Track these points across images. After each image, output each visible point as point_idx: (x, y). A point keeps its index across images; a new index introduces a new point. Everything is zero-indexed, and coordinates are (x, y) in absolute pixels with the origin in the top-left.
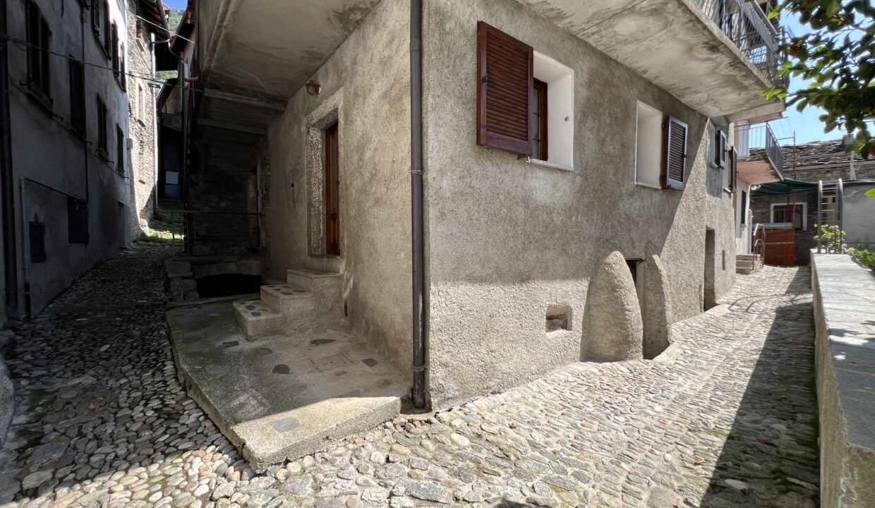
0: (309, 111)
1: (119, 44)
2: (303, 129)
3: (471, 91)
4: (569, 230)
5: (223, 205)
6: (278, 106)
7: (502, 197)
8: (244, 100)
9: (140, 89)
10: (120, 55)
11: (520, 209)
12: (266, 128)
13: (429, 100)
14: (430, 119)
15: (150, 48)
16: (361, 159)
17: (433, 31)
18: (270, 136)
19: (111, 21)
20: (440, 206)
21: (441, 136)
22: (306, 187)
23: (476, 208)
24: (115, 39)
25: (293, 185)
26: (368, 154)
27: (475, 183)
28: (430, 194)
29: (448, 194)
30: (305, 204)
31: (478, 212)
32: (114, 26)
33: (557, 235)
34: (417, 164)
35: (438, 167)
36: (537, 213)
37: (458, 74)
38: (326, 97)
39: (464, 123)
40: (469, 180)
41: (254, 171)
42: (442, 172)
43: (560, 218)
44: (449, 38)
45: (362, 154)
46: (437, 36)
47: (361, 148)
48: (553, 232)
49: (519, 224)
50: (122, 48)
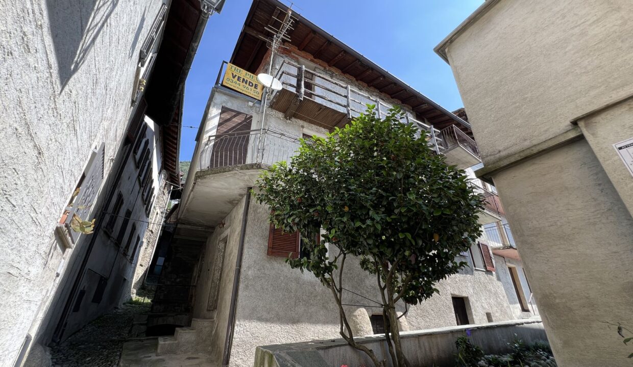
0: (220, 234)
1: (153, 195)
2: (218, 242)
3: (267, 233)
4: (328, 295)
5: (178, 280)
6: (210, 230)
7: (282, 278)
8: (195, 228)
9: (157, 214)
10: (152, 200)
11: (293, 284)
12: (207, 238)
13: (246, 239)
14: (246, 246)
15: (169, 193)
16: (229, 260)
17: (251, 214)
18: (207, 242)
19: (153, 187)
20: (246, 283)
21: (250, 253)
22: (213, 271)
23: (266, 283)
24: (152, 193)
25: (209, 270)
26: (231, 257)
27: (267, 272)
28: (242, 276)
29: (251, 277)
30: (211, 280)
31: (267, 285)
32: (153, 189)
33: (319, 298)
34: (238, 265)
35: (247, 265)
36: (305, 285)
37: (261, 228)
38: (226, 229)
39: (263, 246)
40: (263, 271)
41: (198, 260)
42: (249, 268)
43: (321, 289)
44: (259, 215)
45: (230, 257)
46: (253, 215)
47: (230, 254)
48: (316, 296)
49: (292, 291)
50: (154, 197)
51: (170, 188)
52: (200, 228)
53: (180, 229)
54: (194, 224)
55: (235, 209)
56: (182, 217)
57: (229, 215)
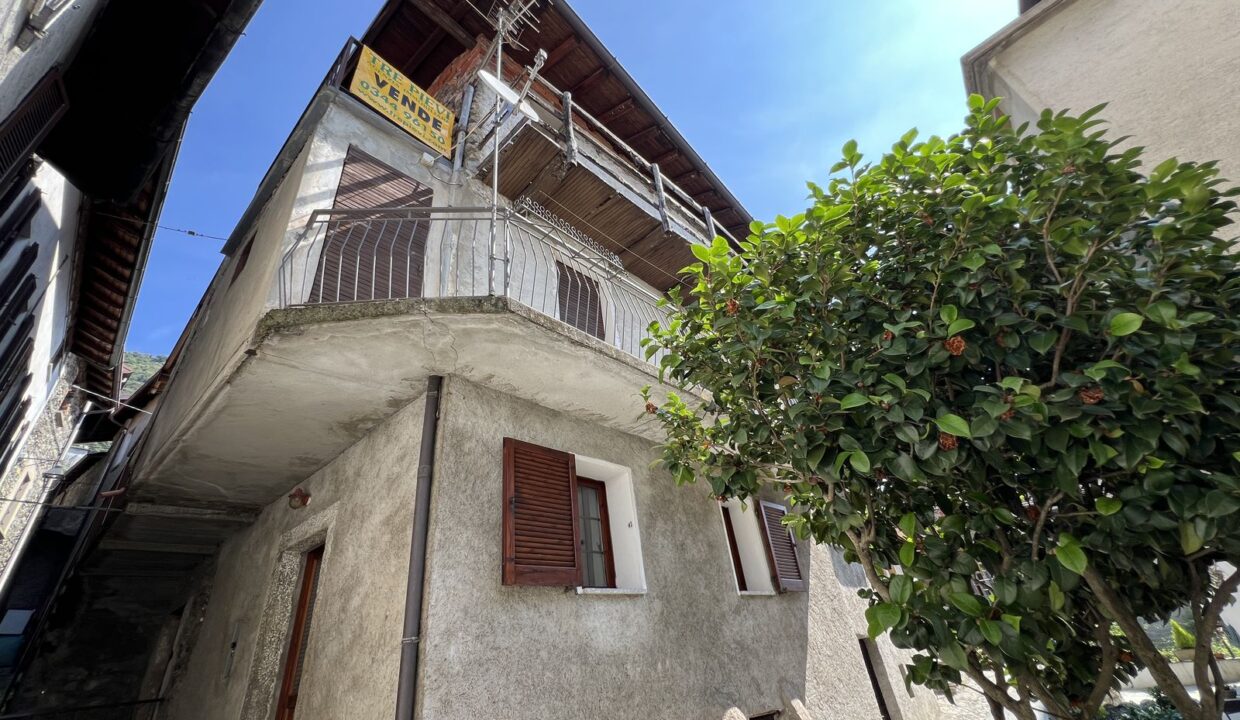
0: (288, 527)
1: (23, 423)
2: (274, 553)
3: (496, 514)
4: (655, 686)
6: (243, 517)
7: (544, 654)
8: (190, 512)
9: (27, 480)
10: (14, 439)
11: (574, 668)
12: (219, 545)
13: (436, 535)
14: (435, 560)
16: (344, 610)
17: (448, 455)
18: (222, 558)
19: (25, 397)
20: (443, 691)
21: (451, 582)
22: (255, 648)
23: (502, 681)
24: (20, 416)
25: (234, 645)
26: (356, 601)
27: (503, 641)
28: (427, 671)
29: (458, 668)
30: (246, 682)
31: (506, 687)
32: (27, 404)
33: (637, 699)
34: (412, 627)
35: (443, 626)
36: (601, 668)
37: (478, 498)
38: (315, 511)
39: (485, 557)
40: (491, 639)
41: (179, 613)
42: (449, 634)
43: (639, 669)
44: (467, 459)
45: (347, 601)
46: (452, 458)
47: (346, 593)
48: (630, 696)
49: (575, 692)
50: (24, 429)
51: (82, 409)
52: (208, 514)
53: (131, 517)
54: (192, 501)
55: (359, 448)
56: (152, 477)
57: (328, 470)
